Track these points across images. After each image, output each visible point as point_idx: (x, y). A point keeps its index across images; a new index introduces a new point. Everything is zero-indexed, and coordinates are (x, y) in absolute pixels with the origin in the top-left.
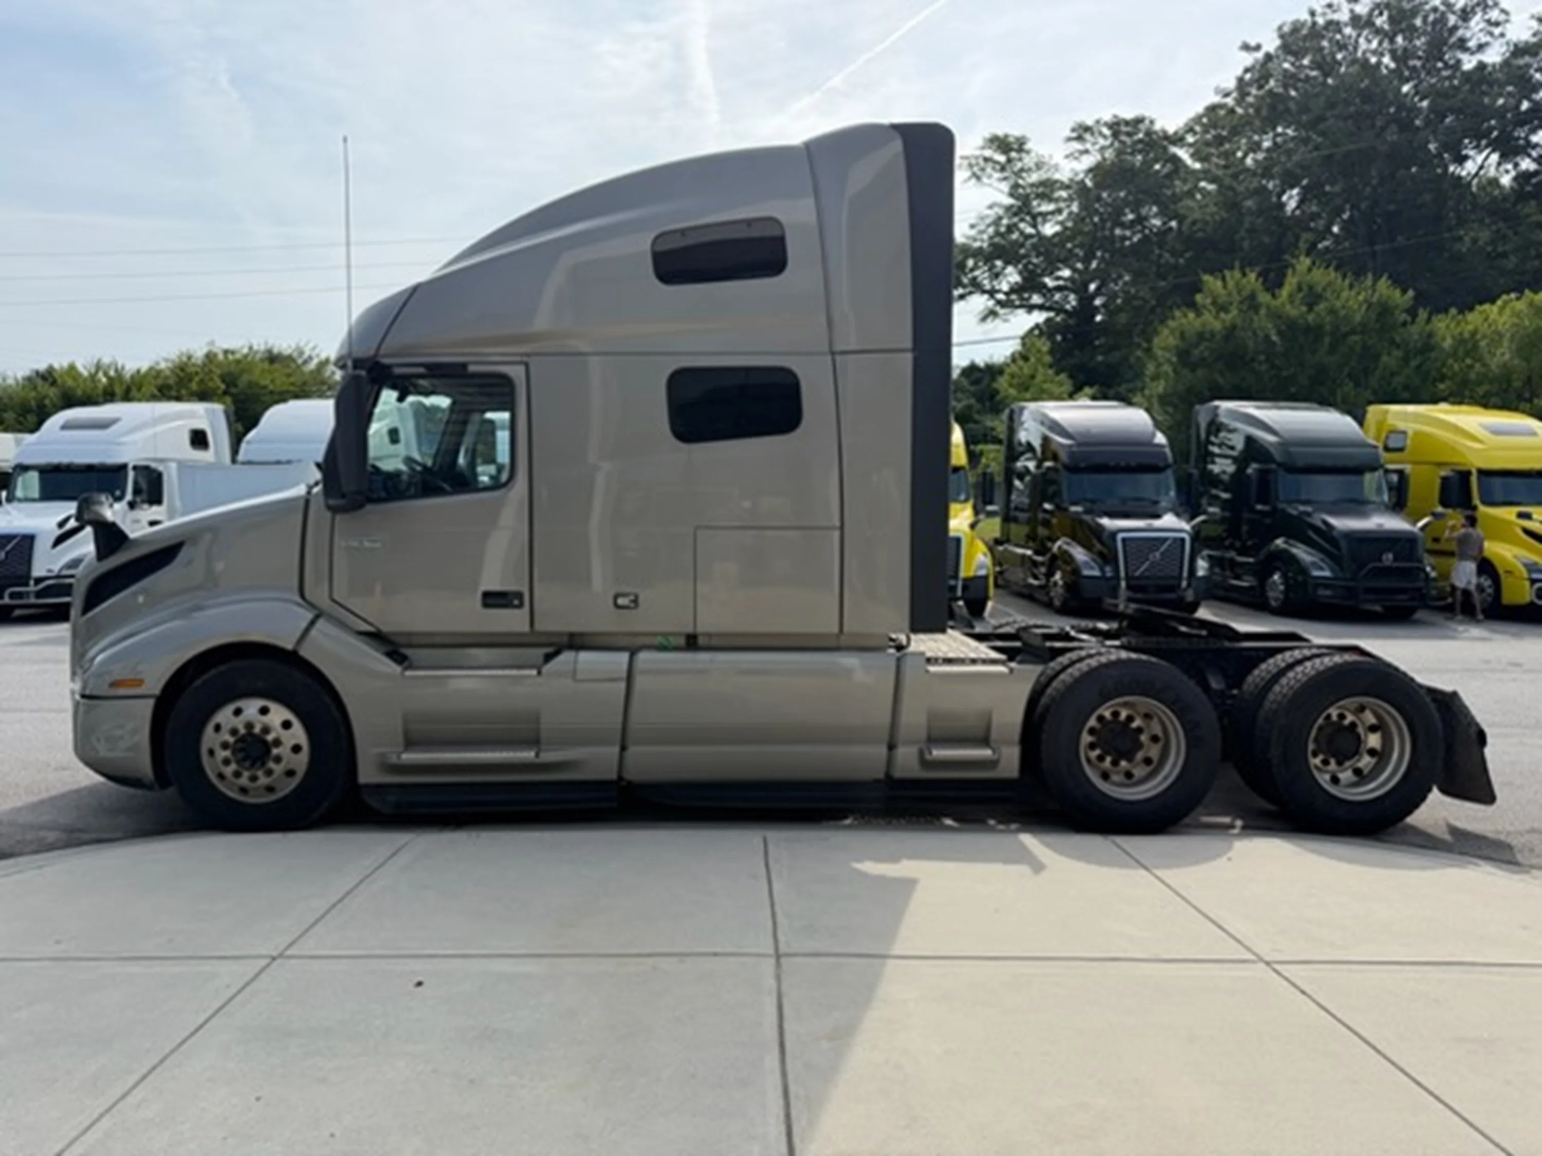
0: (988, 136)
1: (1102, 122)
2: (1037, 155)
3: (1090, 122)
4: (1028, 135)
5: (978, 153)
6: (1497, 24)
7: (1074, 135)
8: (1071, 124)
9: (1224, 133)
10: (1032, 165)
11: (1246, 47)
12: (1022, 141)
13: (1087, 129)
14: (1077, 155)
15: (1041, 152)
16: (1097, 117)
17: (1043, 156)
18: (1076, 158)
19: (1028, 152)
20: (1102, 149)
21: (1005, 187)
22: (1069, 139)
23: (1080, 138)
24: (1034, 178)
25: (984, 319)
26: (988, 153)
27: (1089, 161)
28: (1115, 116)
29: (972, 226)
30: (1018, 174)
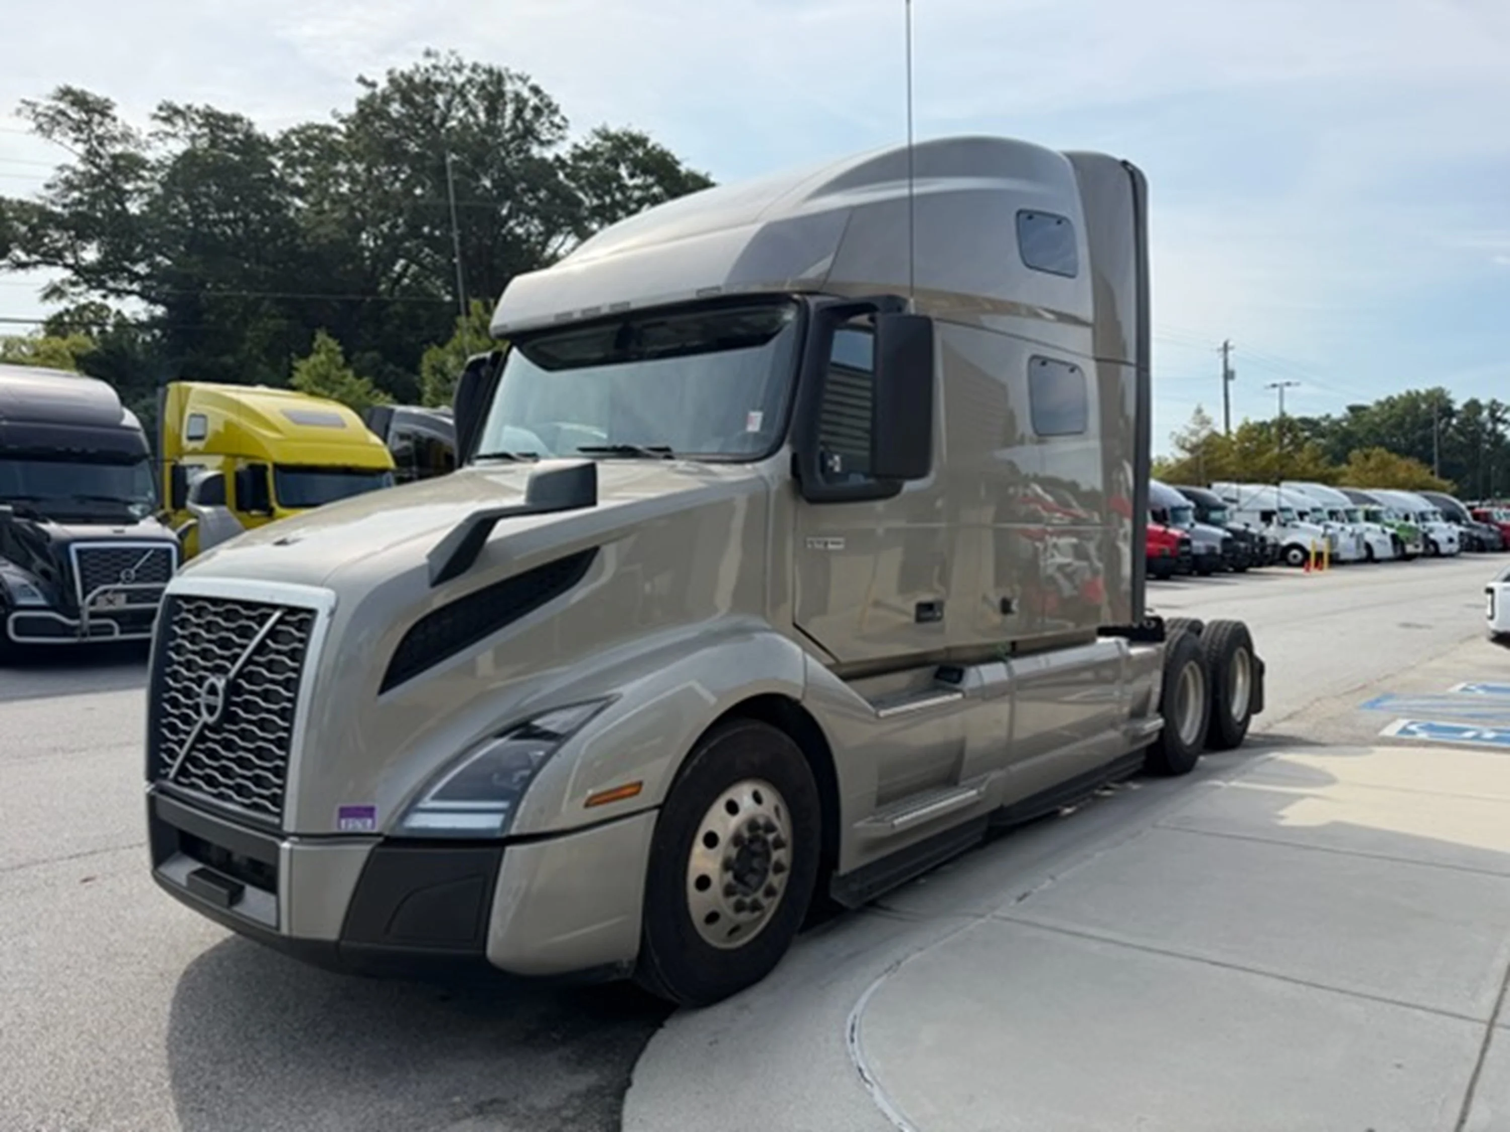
0: (62, 86)
1: (194, 109)
2: (124, 125)
3: (181, 106)
4: (113, 99)
5: (53, 103)
6: (559, 127)
7: (163, 114)
8: (159, 102)
9: (311, 154)
10: (117, 134)
11: (362, 80)
12: (107, 104)
13: (177, 112)
14: (161, 135)
15: (129, 123)
16: (189, 102)
17: (130, 128)
18: (161, 140)
19: (114, 119)
20: (193, 138)
21: (80, 148)
22: (155, 117)
23: (167, 120)
24: (118, 149)
25: (46, 297)
26: (62, 106)
27: (179, 147)
28: (208, 107)
29: (48, 187)
30: (101, 140)
